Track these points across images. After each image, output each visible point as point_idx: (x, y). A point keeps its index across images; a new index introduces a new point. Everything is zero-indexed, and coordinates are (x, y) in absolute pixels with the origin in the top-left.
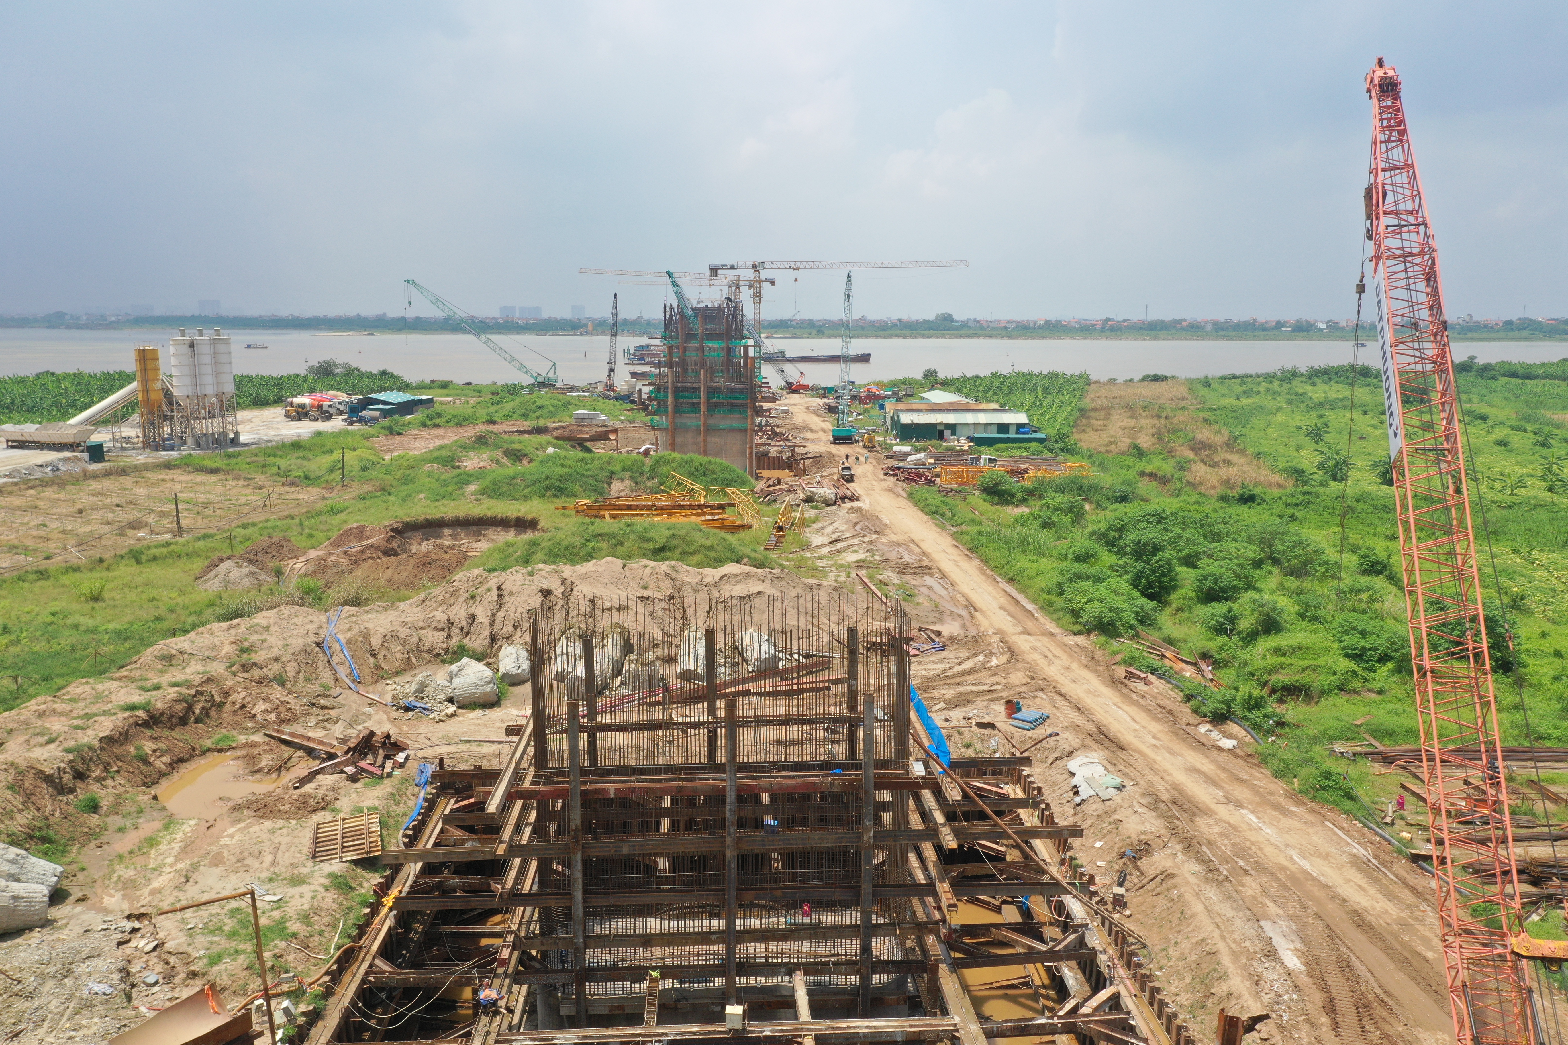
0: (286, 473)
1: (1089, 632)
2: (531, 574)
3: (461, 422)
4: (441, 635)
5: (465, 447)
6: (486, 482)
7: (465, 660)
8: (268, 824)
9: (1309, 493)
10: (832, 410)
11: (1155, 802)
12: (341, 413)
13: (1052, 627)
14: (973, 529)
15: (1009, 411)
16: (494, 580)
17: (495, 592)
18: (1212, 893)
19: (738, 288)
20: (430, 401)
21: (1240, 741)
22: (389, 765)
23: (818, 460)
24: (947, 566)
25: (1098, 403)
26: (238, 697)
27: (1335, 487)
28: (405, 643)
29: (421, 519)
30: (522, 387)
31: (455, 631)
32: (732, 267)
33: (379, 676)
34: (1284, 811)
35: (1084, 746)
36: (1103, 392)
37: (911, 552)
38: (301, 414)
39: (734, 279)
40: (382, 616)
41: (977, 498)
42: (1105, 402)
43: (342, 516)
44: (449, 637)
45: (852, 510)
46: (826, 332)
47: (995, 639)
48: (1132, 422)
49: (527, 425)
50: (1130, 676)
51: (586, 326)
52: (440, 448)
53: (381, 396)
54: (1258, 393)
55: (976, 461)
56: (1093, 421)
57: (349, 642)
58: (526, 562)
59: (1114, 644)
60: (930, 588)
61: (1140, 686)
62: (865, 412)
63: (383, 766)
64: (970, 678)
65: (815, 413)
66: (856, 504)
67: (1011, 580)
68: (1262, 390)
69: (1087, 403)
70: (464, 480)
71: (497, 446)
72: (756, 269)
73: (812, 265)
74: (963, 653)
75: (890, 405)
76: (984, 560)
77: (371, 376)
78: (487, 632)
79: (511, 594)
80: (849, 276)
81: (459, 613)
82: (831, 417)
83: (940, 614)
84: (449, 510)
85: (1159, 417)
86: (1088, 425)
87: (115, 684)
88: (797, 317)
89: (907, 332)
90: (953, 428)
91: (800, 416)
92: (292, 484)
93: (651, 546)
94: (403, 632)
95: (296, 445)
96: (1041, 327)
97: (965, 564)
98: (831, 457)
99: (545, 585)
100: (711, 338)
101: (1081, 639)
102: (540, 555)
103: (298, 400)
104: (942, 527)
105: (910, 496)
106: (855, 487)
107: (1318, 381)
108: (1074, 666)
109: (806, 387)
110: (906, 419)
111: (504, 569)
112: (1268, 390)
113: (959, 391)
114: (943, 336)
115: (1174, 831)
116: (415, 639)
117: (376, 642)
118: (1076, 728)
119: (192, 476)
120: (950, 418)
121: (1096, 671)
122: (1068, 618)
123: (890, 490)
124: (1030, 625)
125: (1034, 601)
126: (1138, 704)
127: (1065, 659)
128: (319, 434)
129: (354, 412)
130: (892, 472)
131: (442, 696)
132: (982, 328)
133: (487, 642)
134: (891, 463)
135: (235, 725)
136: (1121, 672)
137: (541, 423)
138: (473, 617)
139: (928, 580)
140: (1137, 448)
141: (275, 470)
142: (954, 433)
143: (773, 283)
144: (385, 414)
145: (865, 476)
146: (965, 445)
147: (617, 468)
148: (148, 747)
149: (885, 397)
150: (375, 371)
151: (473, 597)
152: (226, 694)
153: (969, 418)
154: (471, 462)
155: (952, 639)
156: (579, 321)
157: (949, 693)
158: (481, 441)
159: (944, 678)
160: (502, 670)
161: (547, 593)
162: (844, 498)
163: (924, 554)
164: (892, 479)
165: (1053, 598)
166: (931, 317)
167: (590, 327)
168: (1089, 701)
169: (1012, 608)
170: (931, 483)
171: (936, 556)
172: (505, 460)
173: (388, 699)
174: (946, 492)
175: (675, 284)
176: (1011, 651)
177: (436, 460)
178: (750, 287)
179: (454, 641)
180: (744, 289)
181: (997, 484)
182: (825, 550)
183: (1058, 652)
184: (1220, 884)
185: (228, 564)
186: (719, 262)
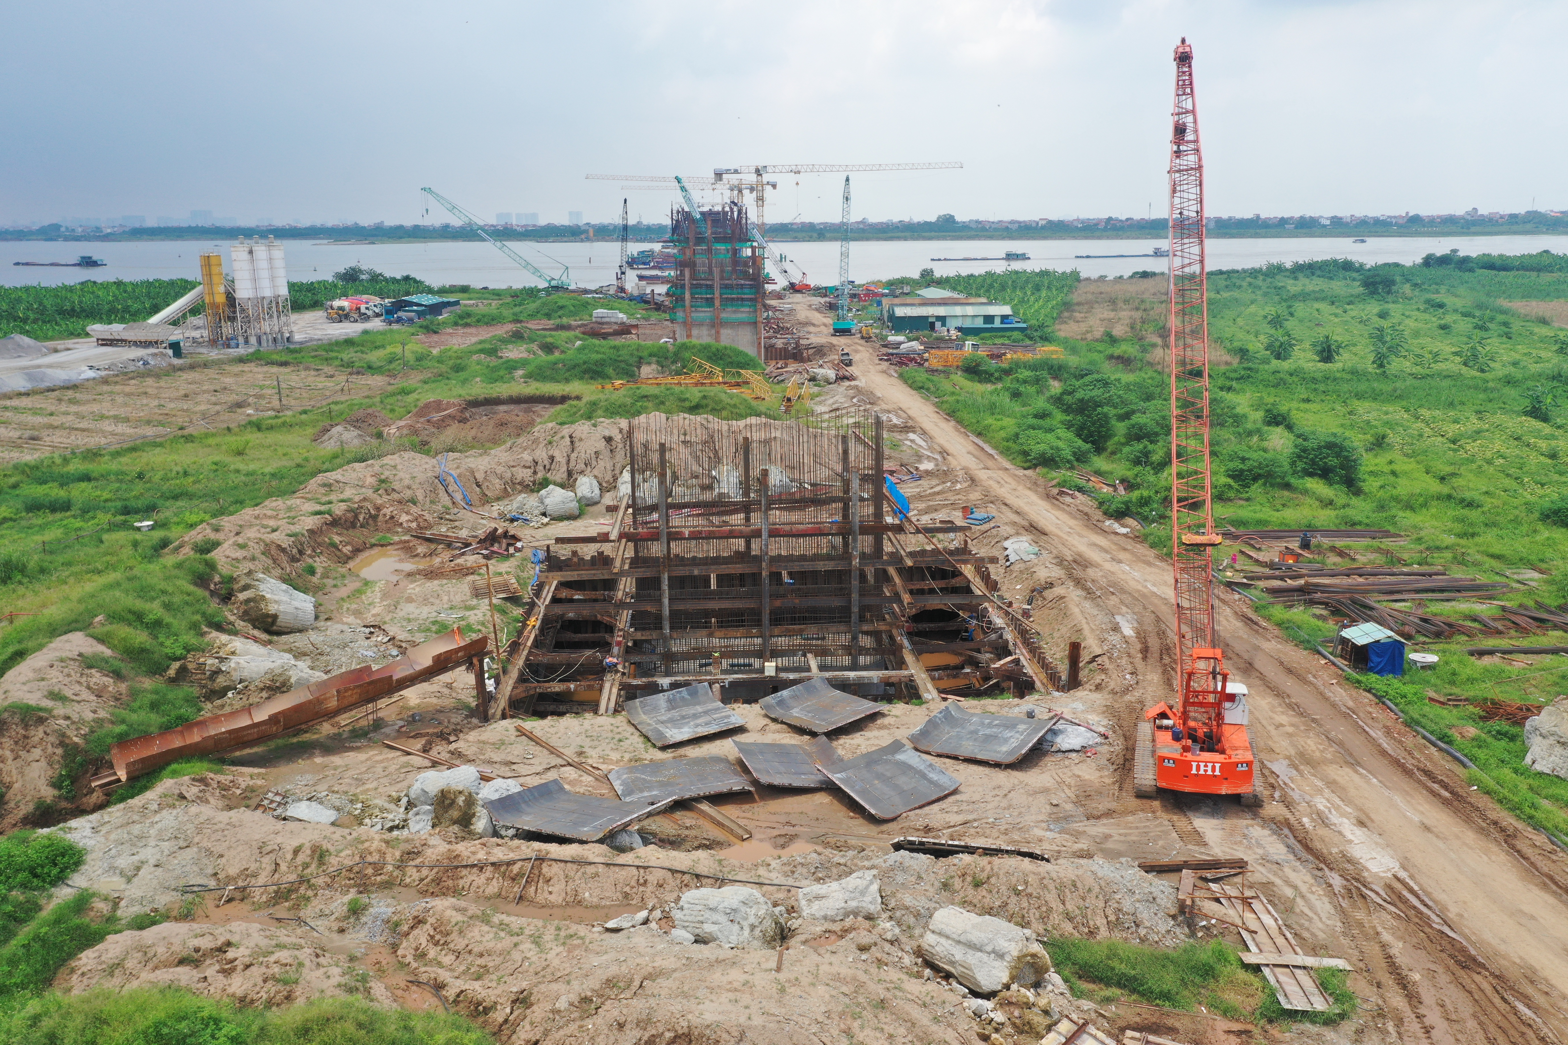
0: (350, 364)
1: (1035, 466)
2: (595, 425)
3: (490, 321)
4: (529, 472)
5: (503, 341)
6: (530, 368)
7: (551, 487)
8: (436, 582)
9: (1250, 369)
10: (832, 307)
11: (1060, 561)
12: (377, 315)
13: (1007, 465)
14: (951, 399)
15: (996, 304)
16: (566, 431)
17: (568, 439)
18: (1087, 604)
19: (740, 191)
20: (457, 303)
21: (1132, 529)
22: (511, 550)
23: (820, 351)
24: (927, 425)
25: (1082, 299)
26: (387, 511)
27: (1275, 363)
28: (501, 478)
29: (481, 397)
30: (539, 290)
31: (540, 468)
32: (736, 172)
33: (485, 500)
34: (1149, 564)
35: (1018, 534)
36: (1092, 288)
37: (898, 416)
38: (343, 316)
39: (736, 183)
40: (480, 459)
41: (959, 378)
42: (1090, 297)
43: (414, 396)
44: (535, 473)
45: (850, 387)
46: (828, 235)
47: (961, 473)
48: (1112, 315)
49: (551, 323)
50: (1061, 493)
51: (586, 232)
52: (481, 342)
53: (414, 298)
54: (1240, 287)
55: (961, 347)
56: (1077, 314)
57: (459, 476)
58: (589, 418)
59: (1053, 474)
60: (912, 441)
61: (1068, 499)
62: (864, 308)
63: (507, 550)
64: (938, 497)
65: (817, 310)
66: (853, 383)
67: (979, 435)
68: (1244, 284)
69: (1075, 298)
70: (512, 366)
71: (532, 340)
72: (758, 172)
73: (812, 168)
74: (934, 482)
75: (885, 301)
76: (959, 422)
77: (394, 280)
78: (565, 469)
79: (581, 440)
80: (847, 180)
81: (541, 454)
82: (832, 314)
83: (919, 457)
84: (503, 390)
85: (1137, 309)
86: (1070, 318)
87: (298, 501)
88: (798, 221)
89: (907, 234)
90: (943, 319)
91: (803, 314)
92: (358, 373)
93: (687, 404)
94: (500, 470)
95: (349, 342)
96: (1043, 227)
97: (944, 425)
98: (832, 346)
99: (607, 433)
100: (718, 240)
101: (1029, 472)
102: (600, 412)
103: (337, 303)
104: (927, 399)
105: (901, 376)
106: (853, 370)
107: (1300, 275)
108: (1020, 488)
109: (807, 287)
110: (900, 312)
111: (572, 423)
112: (1250, 284)
113: (954, 289)
114: (944, 238)
115: (1070, 576)
116: (509, 475)
117: (480, 476)
118: (1014, 524)
119: (265, 369)
120: (941, 311)
121: (1036, 492)
122: (1020, 458)
123: (884, 372)
124: (990, 463)
125: (995, 448)
126: (1063, 510)
127: (1014, 484)
128: (365, 332)
129: (390, 313)
130: (888, 358)
131: (537, 512)
132: (984, 229)
133: (565, 475)
134: (885, 350)
135: (389, 530)
136: (1055, 491)
137: (565, 321)
138: (552, 458)
139: (912, 436)
140: (1110, 336)
141: (338, 362)
142: (944, 325)
143: (774, 186)
144: (420, 314)
145: (862, 361)
146: (954, 333)
147: (645, 354)
148: (337, 539)
149: (883, 295)
150: (398, 277)
151: (550, 443)
152: (378, 509)
153: (958, 310)
154: (514, 352)
155: (928, 473)
156: (578, 227)
157: (922, 506)
158: (518, 336)
159: (920, 497)
160: (579, 494)
161: (609, 440)
162: (845, 378)
163: (910, 417)
164: (886, 364)
165: (1010, 444)
166: (933, 219)
167: (591, 233)
168: (1026, 508)
169: (977, 453)
170: (921, 365)
171: (919, 419)
172: (540, 352)
173: (495, 515)
174: (933, 371)
175: (683, 189)
176: (973, 480)
177: (482, 351)
178: (752, 189)
179: (540, 475)
180: (746, 192)
181: (978, 365)
182: (826, 416)
183: (1009, 480)
184: (1093, 599)
185: (339, 428)
186: (724, 167)
